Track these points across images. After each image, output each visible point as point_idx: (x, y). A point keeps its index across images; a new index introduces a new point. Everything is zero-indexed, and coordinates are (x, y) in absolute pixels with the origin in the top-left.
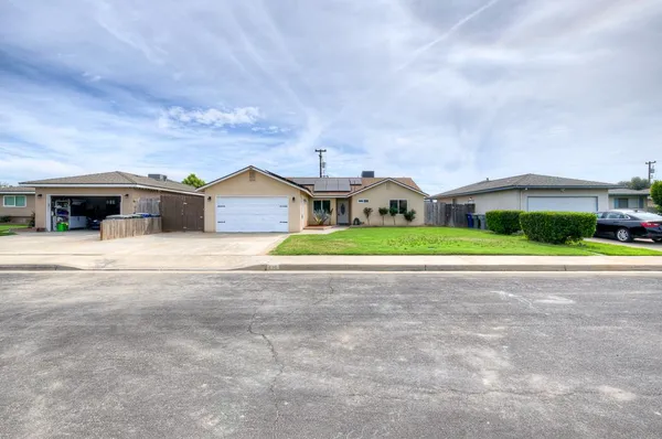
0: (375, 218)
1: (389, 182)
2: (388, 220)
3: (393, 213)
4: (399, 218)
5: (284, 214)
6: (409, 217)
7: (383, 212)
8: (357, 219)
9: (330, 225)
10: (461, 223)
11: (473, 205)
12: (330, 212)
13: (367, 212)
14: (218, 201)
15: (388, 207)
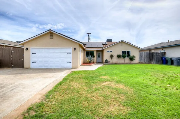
0: (115, 60)
1: (122, 42)
2: (122, 60)
3: (124, 57)
4: (127, 60)
5: (69, 58)
6: (132, 59)
7: (119, 56)
8: (106, 60)
9: (93, 63)
10: (159, 62)
11: (165, 53)
12: (94, 57)
13: (112, 57)
14: (31, 50)
15: (121, 54)
